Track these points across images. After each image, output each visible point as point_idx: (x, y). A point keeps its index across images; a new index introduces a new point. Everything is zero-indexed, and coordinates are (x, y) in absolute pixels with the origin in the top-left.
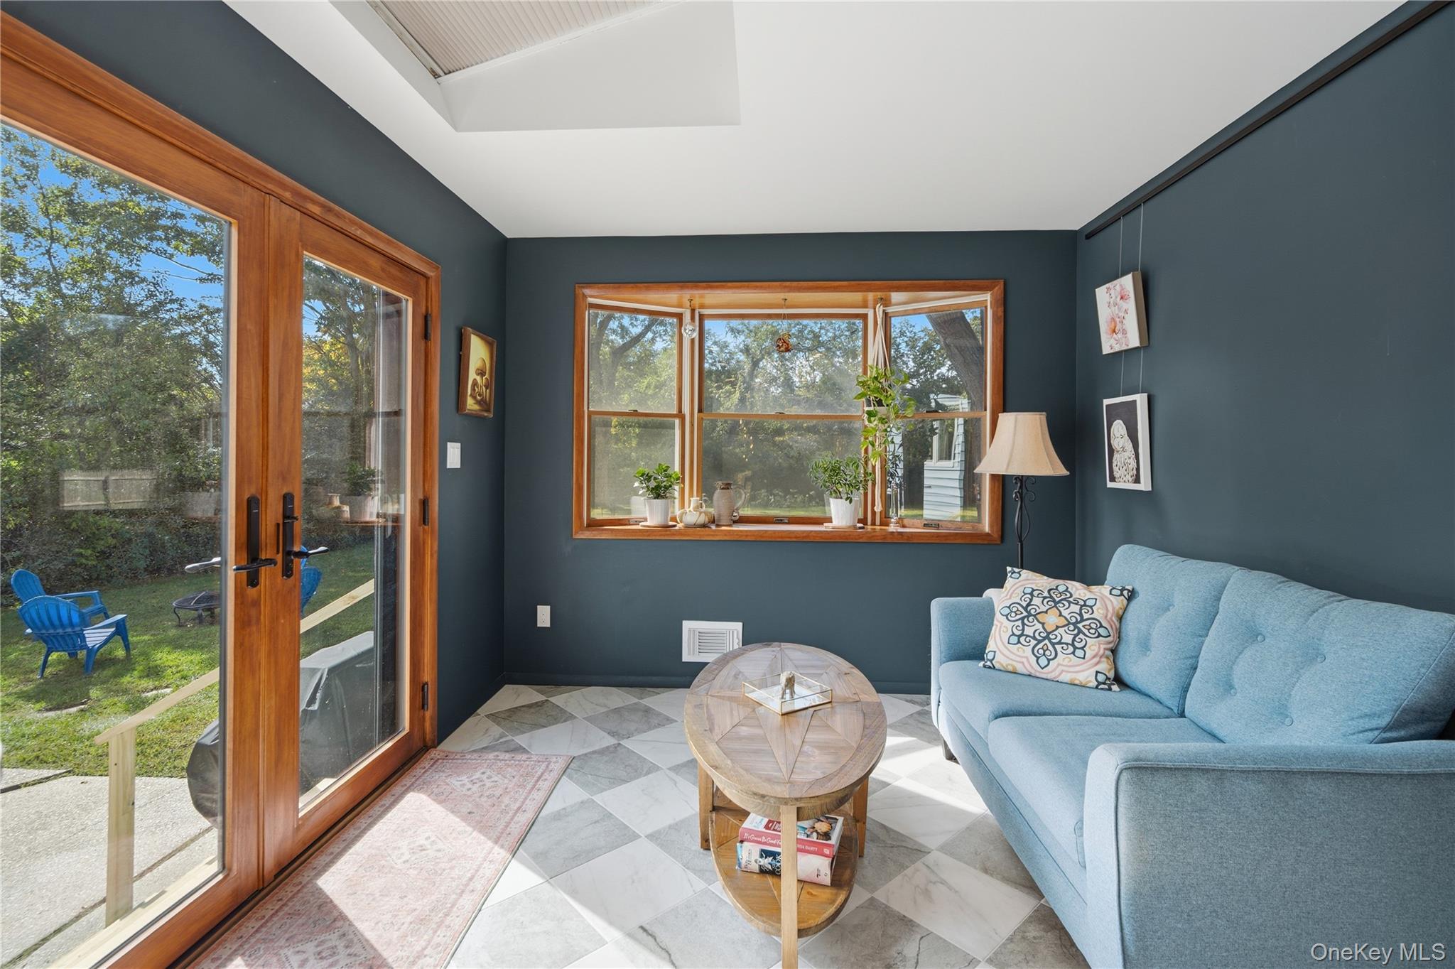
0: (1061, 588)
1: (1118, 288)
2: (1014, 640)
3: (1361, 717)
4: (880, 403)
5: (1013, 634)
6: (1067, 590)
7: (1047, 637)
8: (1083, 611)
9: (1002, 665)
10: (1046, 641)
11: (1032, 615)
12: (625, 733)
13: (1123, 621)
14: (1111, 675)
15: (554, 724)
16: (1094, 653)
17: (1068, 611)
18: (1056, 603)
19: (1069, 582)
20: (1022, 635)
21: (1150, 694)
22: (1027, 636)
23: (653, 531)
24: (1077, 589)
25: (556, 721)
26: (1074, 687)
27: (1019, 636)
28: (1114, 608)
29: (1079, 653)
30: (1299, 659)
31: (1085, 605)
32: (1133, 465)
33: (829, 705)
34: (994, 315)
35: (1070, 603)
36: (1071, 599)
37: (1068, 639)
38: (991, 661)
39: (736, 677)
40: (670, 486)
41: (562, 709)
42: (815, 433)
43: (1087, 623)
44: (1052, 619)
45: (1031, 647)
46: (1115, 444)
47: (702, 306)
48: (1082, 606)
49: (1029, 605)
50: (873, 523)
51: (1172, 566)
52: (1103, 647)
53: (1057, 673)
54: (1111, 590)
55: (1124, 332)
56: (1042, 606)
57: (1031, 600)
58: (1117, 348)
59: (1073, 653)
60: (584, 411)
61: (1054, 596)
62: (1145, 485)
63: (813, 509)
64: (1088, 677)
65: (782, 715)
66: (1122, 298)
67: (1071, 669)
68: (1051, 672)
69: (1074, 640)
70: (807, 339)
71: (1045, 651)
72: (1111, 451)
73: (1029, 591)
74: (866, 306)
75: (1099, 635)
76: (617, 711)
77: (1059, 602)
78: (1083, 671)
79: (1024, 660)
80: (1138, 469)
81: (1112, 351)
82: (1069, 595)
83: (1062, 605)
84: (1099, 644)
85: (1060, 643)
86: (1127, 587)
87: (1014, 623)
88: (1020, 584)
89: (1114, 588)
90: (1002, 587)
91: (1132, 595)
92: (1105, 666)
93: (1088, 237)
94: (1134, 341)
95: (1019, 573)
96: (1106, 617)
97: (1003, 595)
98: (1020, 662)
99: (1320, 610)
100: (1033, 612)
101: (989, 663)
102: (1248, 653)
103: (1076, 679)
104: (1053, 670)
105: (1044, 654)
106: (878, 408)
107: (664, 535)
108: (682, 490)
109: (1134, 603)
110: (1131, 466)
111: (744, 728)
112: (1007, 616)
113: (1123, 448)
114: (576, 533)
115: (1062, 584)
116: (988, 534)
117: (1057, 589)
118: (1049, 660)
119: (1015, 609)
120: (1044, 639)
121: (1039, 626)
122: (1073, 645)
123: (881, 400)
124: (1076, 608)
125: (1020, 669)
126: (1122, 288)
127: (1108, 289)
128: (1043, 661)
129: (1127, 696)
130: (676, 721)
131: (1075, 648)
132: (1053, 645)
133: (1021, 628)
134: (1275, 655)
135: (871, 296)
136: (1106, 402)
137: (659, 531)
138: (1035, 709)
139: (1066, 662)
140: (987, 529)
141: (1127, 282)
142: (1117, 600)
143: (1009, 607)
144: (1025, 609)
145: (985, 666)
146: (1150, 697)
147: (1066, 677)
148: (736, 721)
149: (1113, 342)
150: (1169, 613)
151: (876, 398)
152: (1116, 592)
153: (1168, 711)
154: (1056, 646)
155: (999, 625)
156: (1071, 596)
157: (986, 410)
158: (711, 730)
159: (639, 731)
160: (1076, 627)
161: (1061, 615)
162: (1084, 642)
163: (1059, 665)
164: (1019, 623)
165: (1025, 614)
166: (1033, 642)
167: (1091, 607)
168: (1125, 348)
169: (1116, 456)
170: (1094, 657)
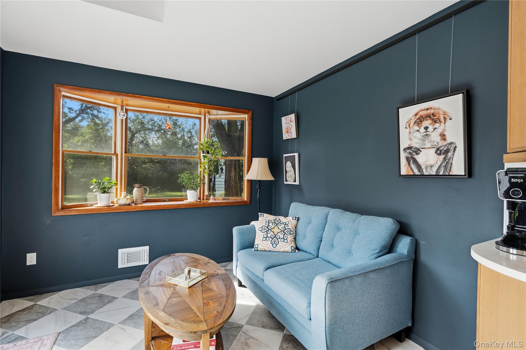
0: (277, 219)
1: (289, 118)
2: (265, 239)
3: (372, 251)
4: (208, 153)
5: (264, 237)
6: (279, 220)
7: (275, 237)
8: (285, 226)
9: (261, 249)
10: (275, 238)
11: (270, 230)
12: (89, 311)
13: (297, 228)
14: (295, 247)
15: (42, 317)
16: (290, 240)
17: (281, 227)
18: (277, 224)
19: (279, 216)
20: (267, 237)
21: (307, 251)
22: (269, 237)
23: (102, 209)
24: (282, 219)
25: (43, 314)
26: (285, 253)
27: (266, 238)
28: (294, 224)
29: (286, 241)
30: (353, 235)
31: (286, 224)
32: (294, 176)
33: (207, 279)
34: (249, 123)
35: (281, 224)
36: (281, 223)
37: (282, 236)
38: (257, 248)
39: (160, 274)
40: (111, 187)
41: (46, 307)
42: (159, 164)
43: (287, 230)
44: (276, 230)
45: (270, 241)
46: (287, 169)
47: (127, 105)
48: (285, 224)
49: (268, 226)
50: (203, 199)
51: (310, 209)
52: (292, 238)
53: (279, 249)
54: (292, 218)
55: (291, 133)
56: (272, 226)
57: (269, 224)
58: (288, 138)
59: (284, 241)
60: (59, 150)
61: (276, 222)
62: (297, 183)
63: (159, 193)
64: (289, 249)
65: (189, 288)
66: (291, 121)
67: (284, 247)
68: (278, 249)
69: (284, 237)
70: (156, 127)
71: (275, 242)
72: (286, 172)
73: (267, 221)
74: (200, 114)
75: (291, 234)
76: (83, 300)
77: (278, 224)
78: (287, 247)
79: (268, 246)
80: (295, 178)
81: (287, 139)
82: (280, 221)
83: (279, 225)
84: (291, 237)
85: (279, 238)
86: (297, 217)
87: (264, 233)
88: (264, 219)
89: (293, 217)
90: (258, 220)
91: (298, 219)
92: (293, 244)
93: (278, 100)
94: (294, 136)
95: (263, 215)
96: (292, 227)
97: (259, 224)
98: (267, 247)
99: (357, 220)
100: (270, 228)
101: (256, 249)
102: (338, 235)
103: (285, 250)
104: (277, 249)
105: (275, 243)
106: (207, 154)
107: (108, 210)
108: (117, 188)
109: (300, 222)
110: (293, 177)
111: (173, 299)
112: (261, 231)
113: (290, 170)
114: (55, 213)
115: (278, 218)
116: (246, 201)
117: (276, 219)
118: (276, 245)
119: (264, 228)
120: (274, 237)
121: (272, 233)
122: (283, 238)
123: (208, 151)
124: (283, 225)
125: (267, 249)
126: (291, 118)
127: (286, 118)
128: (274, 245)
129: (301, 253)
130: (118, 298)
131: (284, 239)
132: (277, 239)
133: (266, 234)
134: (346, 234)
135: (203, 110)
136: (285, 155)
137: (106, 208)
138: (277, 264)
139: (282, 245)
140: (245, 199)
141: (293, 116)
142: (294, 221)
143: (262, 228)
144: (267, 227)
145: (254, 250)
146: (307, 252)
147: (282, 250)
148: (168, 297)
149: (287, 136)
150: (311, 224)
151: (207, 150)
152: (294, 219)
153: (313, 256)
154: (278, 239)
155: (259, 234)
156: (281, 221)
157: (245, 156)
158: (157, 304)
159: (98, 308)
160: (284, 232)
161: (279, 228)
162: (287, 237)
163: (280, 246)
164: (266, 233)
165: (267, 229)
166: (271, 239)
167: (288, 225)
168: (291, 138)
169: (288, 173)
170: (290, 241)
